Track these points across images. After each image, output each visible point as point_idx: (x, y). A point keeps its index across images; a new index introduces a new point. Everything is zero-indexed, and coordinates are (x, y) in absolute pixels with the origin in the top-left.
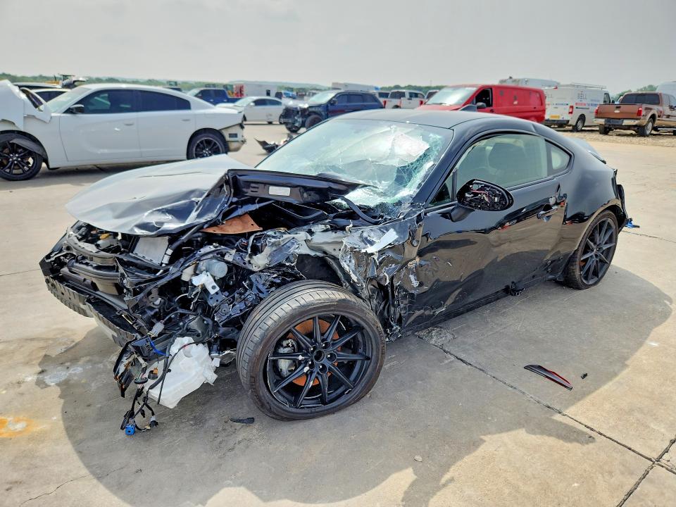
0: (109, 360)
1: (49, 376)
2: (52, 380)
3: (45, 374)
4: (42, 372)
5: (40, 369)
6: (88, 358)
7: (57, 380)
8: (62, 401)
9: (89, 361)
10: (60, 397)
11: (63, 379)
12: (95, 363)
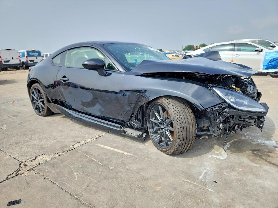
0: (245, 138)
1: (273, 144)
2: (272, 142)
3: (275, 146)
4: (276, 147)
5: (276, 149)
6: (252, 143)
7: (271, 142)
8: (272, 136)
9: (253, 141)
10: (273, 137)
11: (268, 141)
12: (252, 140)
